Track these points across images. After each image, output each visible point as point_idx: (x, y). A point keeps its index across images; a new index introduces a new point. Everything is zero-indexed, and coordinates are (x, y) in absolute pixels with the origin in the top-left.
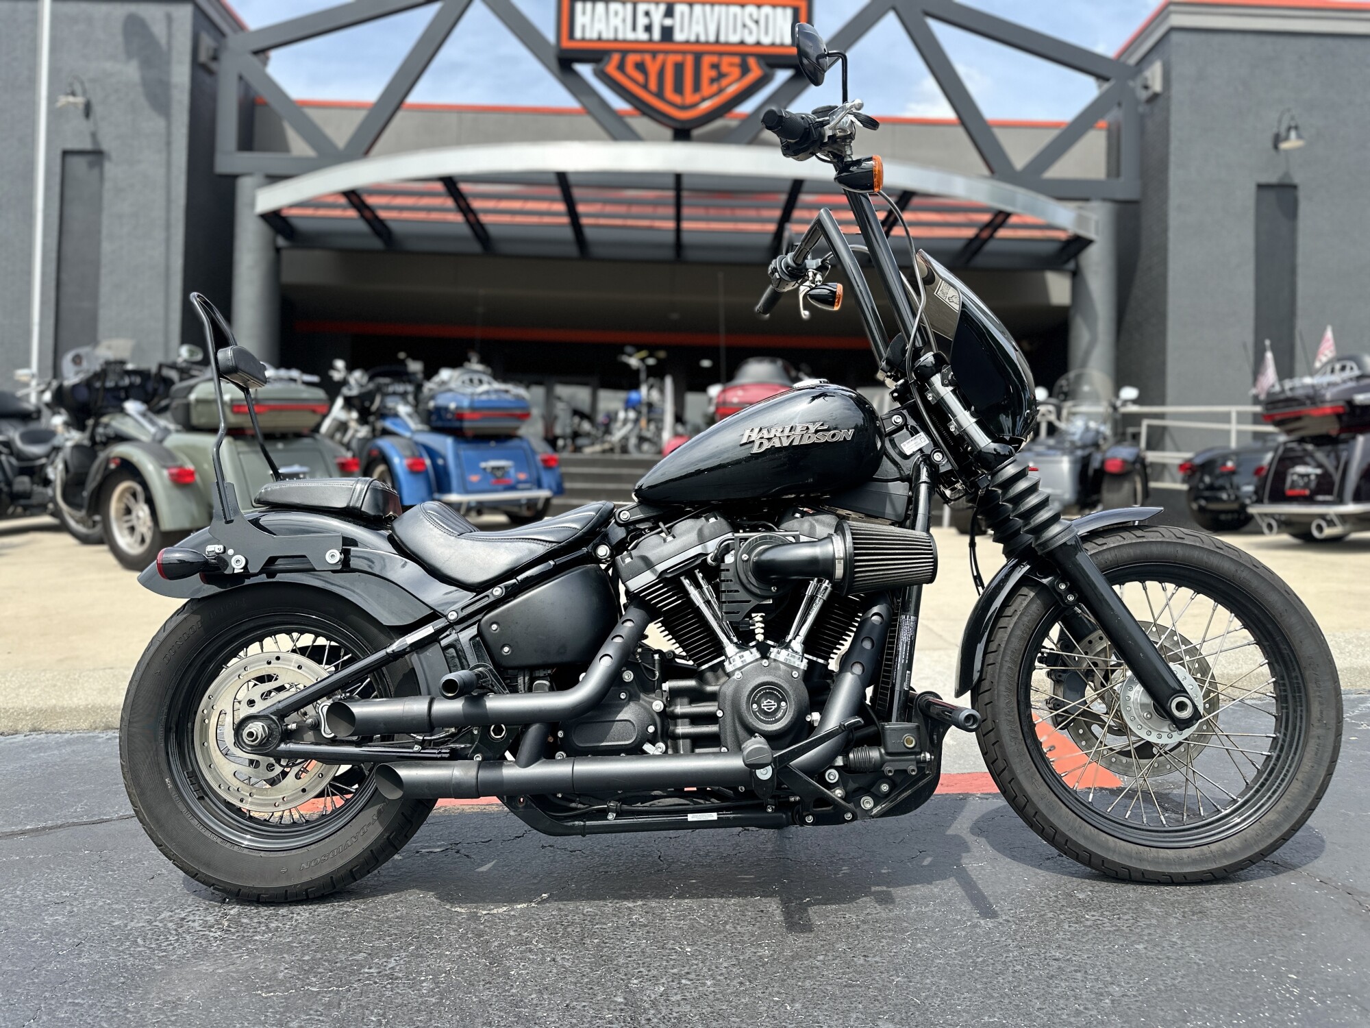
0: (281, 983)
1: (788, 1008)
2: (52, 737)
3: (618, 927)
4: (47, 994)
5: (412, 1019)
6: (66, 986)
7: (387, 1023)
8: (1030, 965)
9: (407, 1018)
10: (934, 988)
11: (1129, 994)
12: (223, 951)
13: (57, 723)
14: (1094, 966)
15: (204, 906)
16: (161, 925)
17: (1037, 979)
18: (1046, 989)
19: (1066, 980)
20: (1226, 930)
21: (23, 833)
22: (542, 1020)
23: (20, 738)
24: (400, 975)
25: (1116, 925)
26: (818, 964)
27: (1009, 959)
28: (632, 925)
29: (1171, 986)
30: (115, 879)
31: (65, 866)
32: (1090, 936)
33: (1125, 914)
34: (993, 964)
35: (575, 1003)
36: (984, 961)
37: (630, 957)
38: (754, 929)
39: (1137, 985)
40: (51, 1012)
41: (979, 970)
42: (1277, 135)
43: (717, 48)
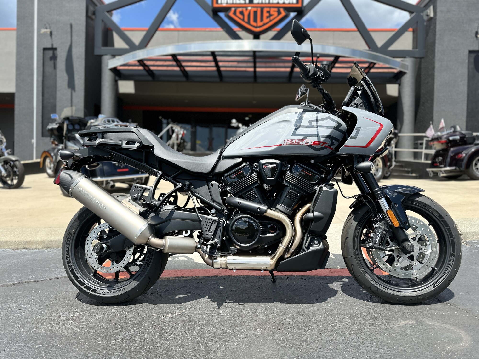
0: (89, 340)
1: (262, 354)
2: (29, 251)
3: (207, 323)
4: (10, 342)
5: (130, 354)
6: (17, 339)
7: (121, 356)
8: (352, 341)
9: (128, 354)
10: (316, 348)
11: (387, 353)
12: (72, 328)
13: (31, 246)
14: (376, 342)
15: (68, 311)
16: (53, 318)
17: (354, 346)
18: (357, 350)
19: (365, 347)
20: (427, 329)
21: (14, 284)
22: (175, 356)
23: (19, 251)
24: (129, 338)
25: (387, 327)
26: (276, 338)
27: (345, 338)
28: (212, 322)
29: (403, 350)
30: (40, 301)
31: (25, 296)
32: (376, 331)
33: (391, 322)
34: (339, 340)
35: (187, 350)
36: (335, 339)
37: (209, 334)
38: (255, 325)
39: (391, 350)
40: (10, 348)
41: (333, 342)
42: (477, 32)
43: (269, 5)
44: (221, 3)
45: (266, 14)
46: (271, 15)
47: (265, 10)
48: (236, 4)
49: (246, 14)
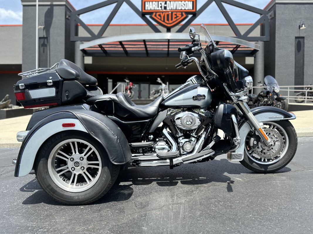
42: (300, 26)
43: (176, 11)
44: (147, 10)
45: (174, 16)
46: (177, 17)
47: (174, 13)
48: (156, 10)
49: (162, 16)
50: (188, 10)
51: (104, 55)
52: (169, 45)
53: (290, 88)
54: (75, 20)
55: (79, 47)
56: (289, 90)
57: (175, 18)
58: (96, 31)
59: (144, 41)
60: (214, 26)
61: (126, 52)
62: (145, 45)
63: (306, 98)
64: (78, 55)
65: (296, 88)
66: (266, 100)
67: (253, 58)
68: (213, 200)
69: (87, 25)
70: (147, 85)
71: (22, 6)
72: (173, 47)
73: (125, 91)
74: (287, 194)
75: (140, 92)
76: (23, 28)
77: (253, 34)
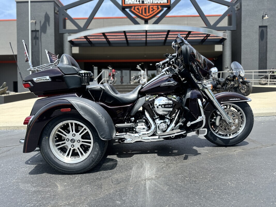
42: (263, 16)
43: (153, 4)
44: (127, 4)
45: (151, 9)
46: (154, 10)
47: (151, 7)
48: (135, 4)
49: (140, 9)
50: (163, 3)
51: (89, 45)
52: (146, 35)
53: (255, 72)
54: (63, 15)
55: (67, 39)
56: (253, 74)
57: (152, 11)
58: (82, 24)
59: (125, 32)
60: (187, 17)
61: (109, 42)
62: (126, 36)
63: (269, 81)
64: (67, 46)
65: (259, 72)
66: (232, 83)
67: (221, 46)
68: (180, 176)
69: (73, 19)
70: (128, 71)
71: (16, 3)
72: (150, 37)
73: (109, 78)
74: (245, 170)
75: (122, 77)
76: (17, 23)
77: (221, 24)
